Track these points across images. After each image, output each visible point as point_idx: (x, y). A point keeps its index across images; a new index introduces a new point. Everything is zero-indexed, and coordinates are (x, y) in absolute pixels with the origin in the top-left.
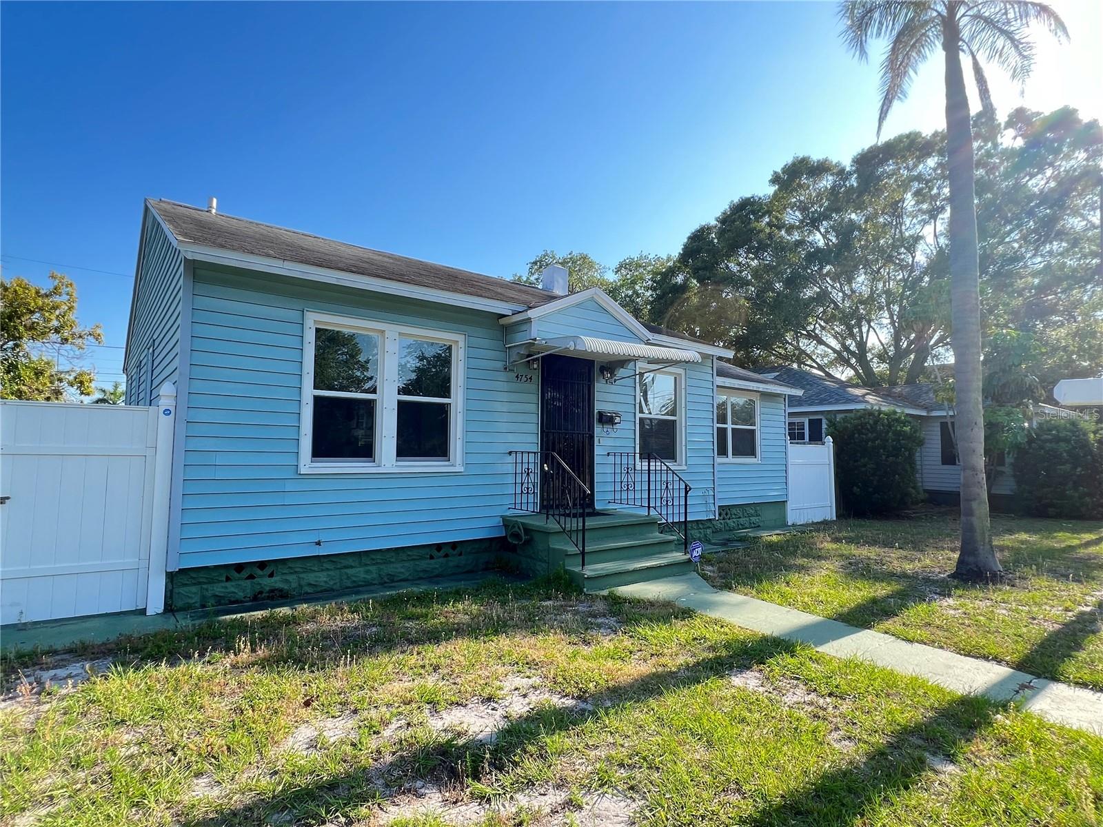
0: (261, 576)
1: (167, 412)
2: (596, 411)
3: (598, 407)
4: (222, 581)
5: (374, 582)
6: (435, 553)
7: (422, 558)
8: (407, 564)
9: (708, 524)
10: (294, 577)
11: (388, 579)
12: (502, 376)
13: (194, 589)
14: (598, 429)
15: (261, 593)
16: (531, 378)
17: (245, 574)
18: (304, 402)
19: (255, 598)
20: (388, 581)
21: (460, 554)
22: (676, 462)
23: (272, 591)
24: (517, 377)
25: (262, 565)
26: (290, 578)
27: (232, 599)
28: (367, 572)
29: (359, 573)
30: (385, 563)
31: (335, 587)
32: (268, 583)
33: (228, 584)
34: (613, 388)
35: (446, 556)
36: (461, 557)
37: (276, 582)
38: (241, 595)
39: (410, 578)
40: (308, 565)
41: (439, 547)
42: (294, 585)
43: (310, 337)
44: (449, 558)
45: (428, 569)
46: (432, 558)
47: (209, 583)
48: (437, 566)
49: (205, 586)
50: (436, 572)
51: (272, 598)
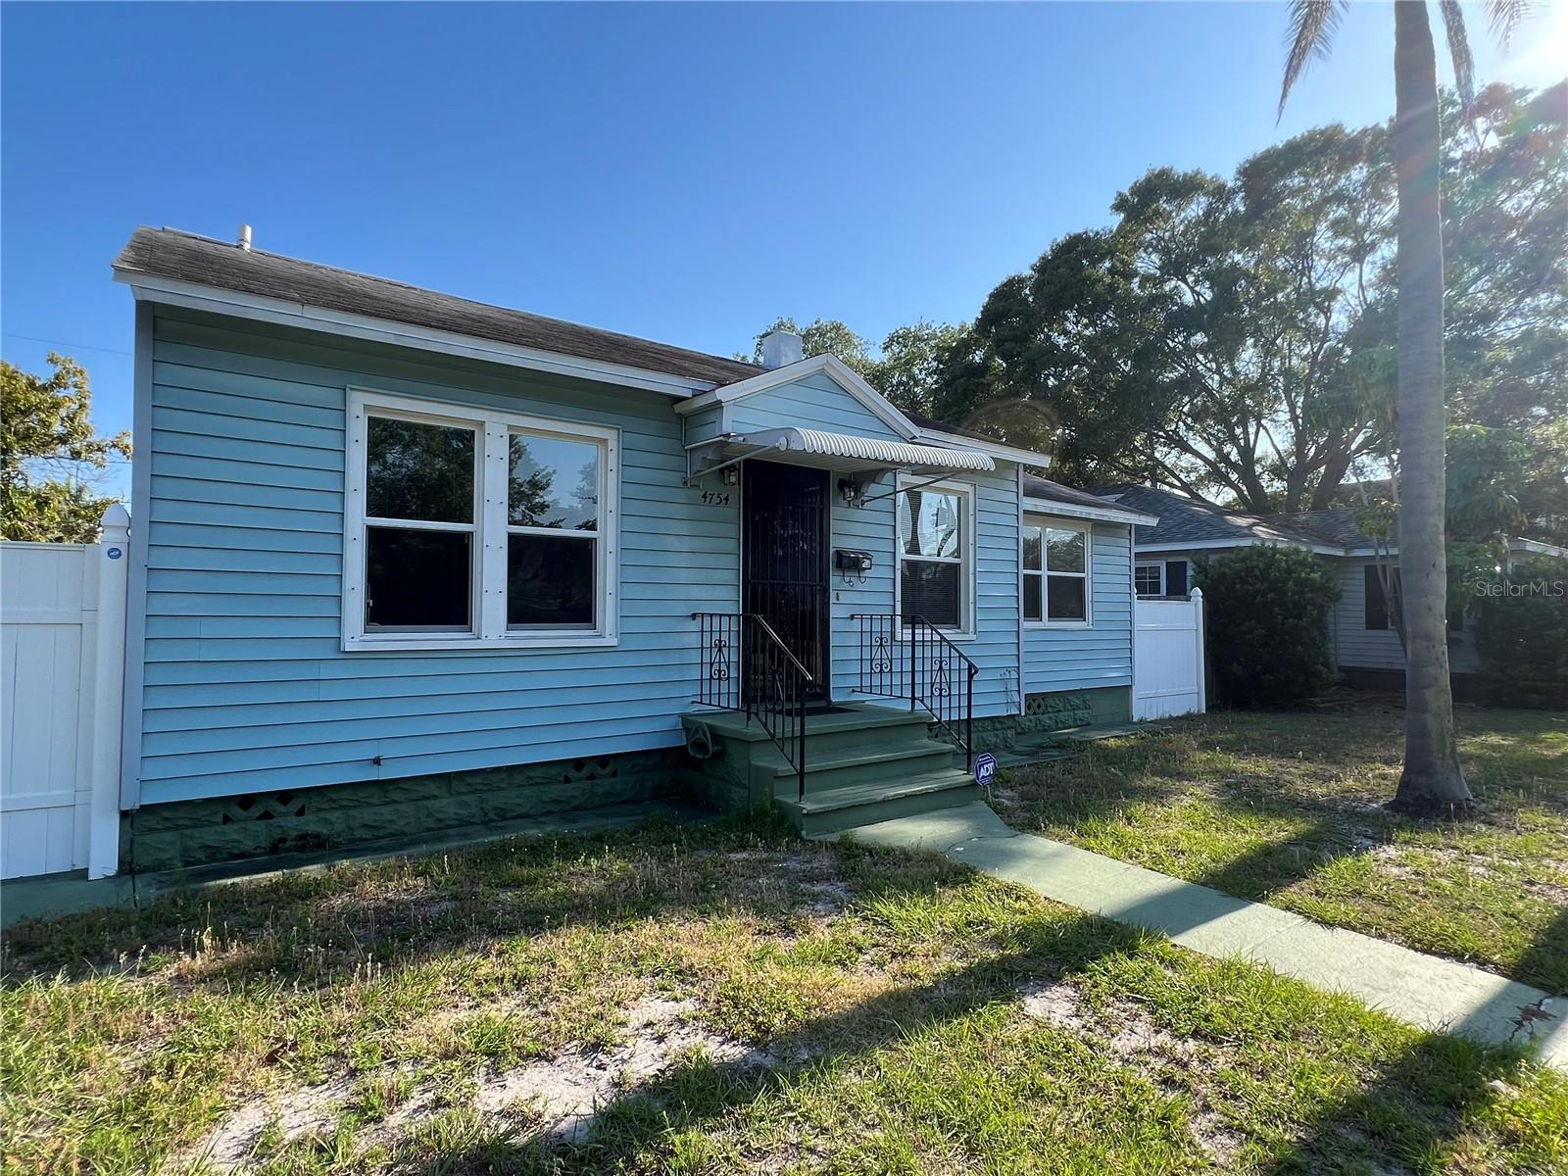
0: (285, 814)
1: (114, 553)
2: (832, 550)
3: (836, 543)
4: (216, 824)
5: (472, 821)
6: (573, 773)
7: (549, 781)
8: (527, 792)
9: (1010, 723)
10: (338, 814)
11: (496, 814)
12: (681, 495)
13: (168, 836)
14: (835, 580)
15: (283, 840)
16: (727, 499)
17: (256, 810)
18: (349, 536)
19: (274, 849)
20: (496, 818)
21: (614, 775)
22: (959, 628)
23: (303, 837)
24: (705, 496)
25: (285, 796)
26: (333, 816)
27: (236, 851)
28: (462, 804)
29: (447, 807)
30: (490, 790)
31: (407, 830)
32: (291, 824)
33: (226, 828)
34: (859, 515)
35: (592, 777)
36: (613, 780)
37: (311, 824)
38: (248, 845)
39: (532, 812)
40: (362, 795)
41: (578, 763)
42: (339, 827)
43: (359, 433)
44: (597, 781)
45: (561, 799)
46: (567, 780)
47: (195, 826)
48: (576, 794)
49: (188, 832)
50: (575, 802)
51: (301, 849)
